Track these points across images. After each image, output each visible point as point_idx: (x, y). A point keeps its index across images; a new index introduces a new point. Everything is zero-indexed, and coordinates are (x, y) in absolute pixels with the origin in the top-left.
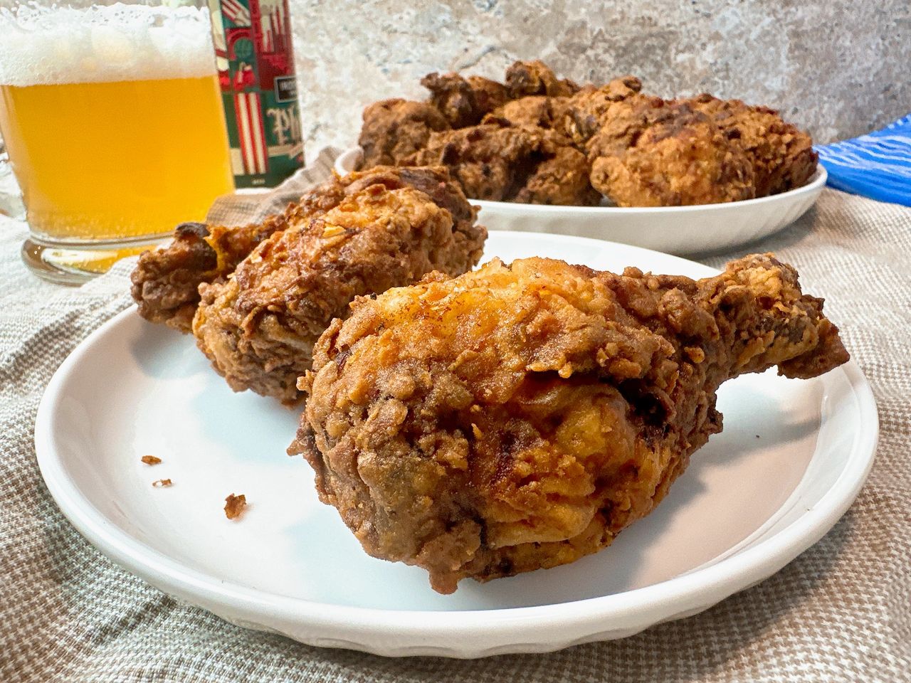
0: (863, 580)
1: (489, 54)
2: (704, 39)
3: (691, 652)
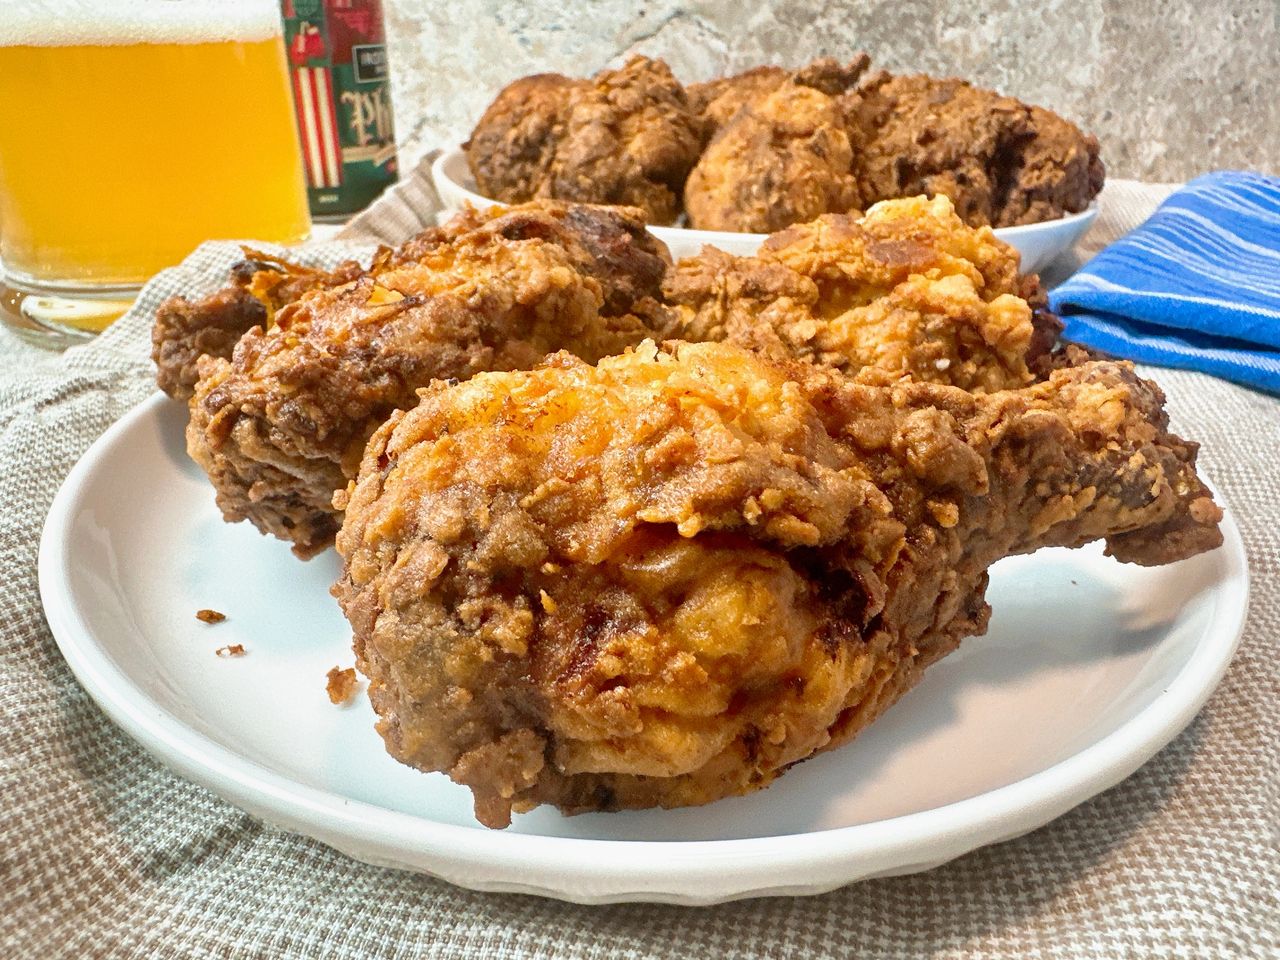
1: (675, 21)
2: (984, 7)
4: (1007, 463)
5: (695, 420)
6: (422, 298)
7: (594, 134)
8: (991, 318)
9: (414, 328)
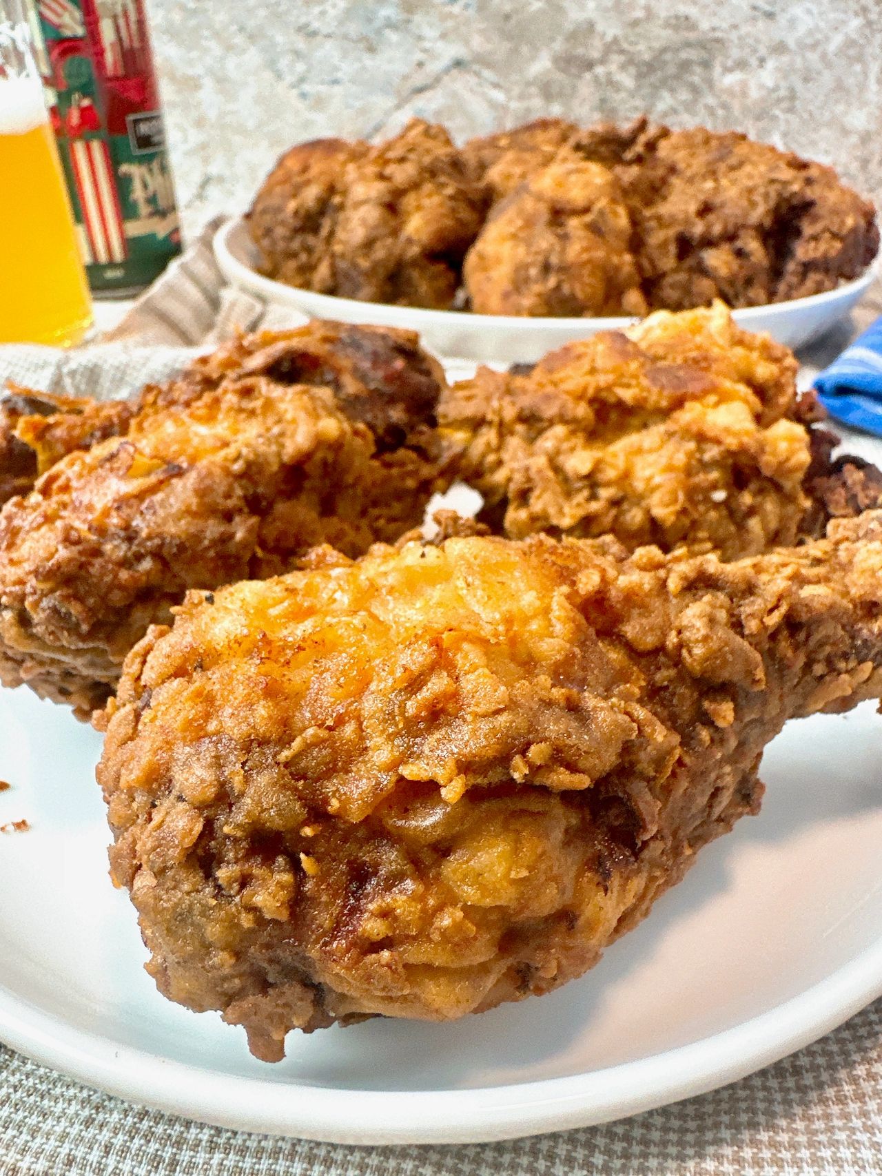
1: (455, 72)
2: (763, 51)
4: (784, 647)
5: (459, 661)
6: (185, 465)
7: (372, 214)
8: (768, 449)
9: (176, 504)
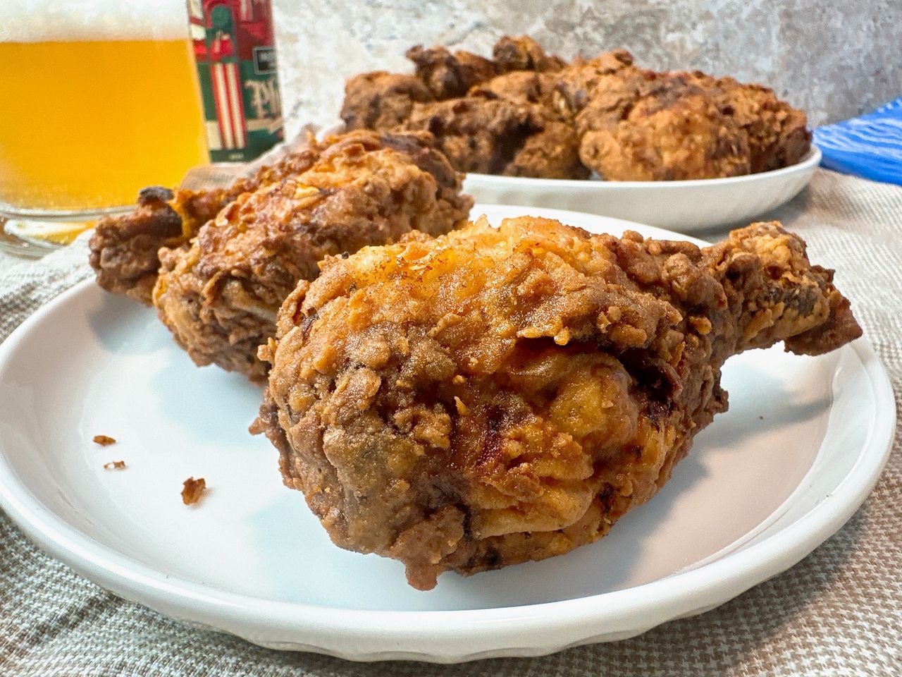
0: (883, 573)
1: (476, 31)
2: (694, 17)
3: (696, 653)
6: (332, 190)
